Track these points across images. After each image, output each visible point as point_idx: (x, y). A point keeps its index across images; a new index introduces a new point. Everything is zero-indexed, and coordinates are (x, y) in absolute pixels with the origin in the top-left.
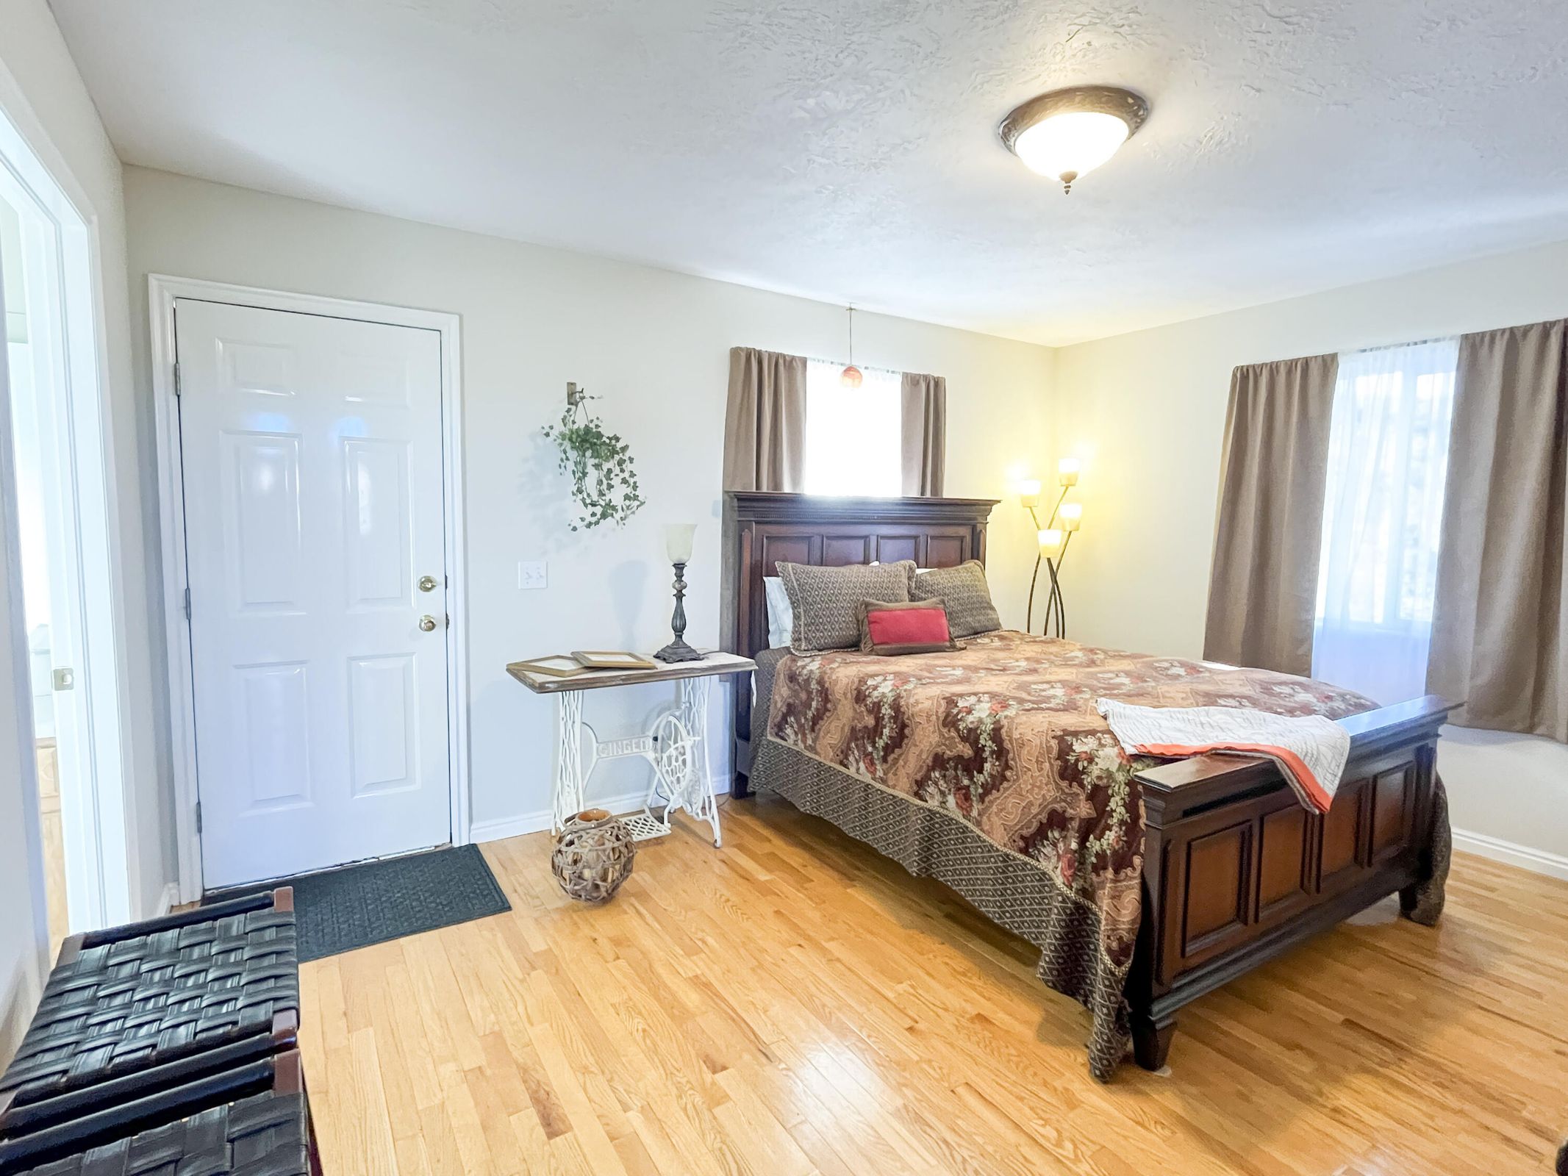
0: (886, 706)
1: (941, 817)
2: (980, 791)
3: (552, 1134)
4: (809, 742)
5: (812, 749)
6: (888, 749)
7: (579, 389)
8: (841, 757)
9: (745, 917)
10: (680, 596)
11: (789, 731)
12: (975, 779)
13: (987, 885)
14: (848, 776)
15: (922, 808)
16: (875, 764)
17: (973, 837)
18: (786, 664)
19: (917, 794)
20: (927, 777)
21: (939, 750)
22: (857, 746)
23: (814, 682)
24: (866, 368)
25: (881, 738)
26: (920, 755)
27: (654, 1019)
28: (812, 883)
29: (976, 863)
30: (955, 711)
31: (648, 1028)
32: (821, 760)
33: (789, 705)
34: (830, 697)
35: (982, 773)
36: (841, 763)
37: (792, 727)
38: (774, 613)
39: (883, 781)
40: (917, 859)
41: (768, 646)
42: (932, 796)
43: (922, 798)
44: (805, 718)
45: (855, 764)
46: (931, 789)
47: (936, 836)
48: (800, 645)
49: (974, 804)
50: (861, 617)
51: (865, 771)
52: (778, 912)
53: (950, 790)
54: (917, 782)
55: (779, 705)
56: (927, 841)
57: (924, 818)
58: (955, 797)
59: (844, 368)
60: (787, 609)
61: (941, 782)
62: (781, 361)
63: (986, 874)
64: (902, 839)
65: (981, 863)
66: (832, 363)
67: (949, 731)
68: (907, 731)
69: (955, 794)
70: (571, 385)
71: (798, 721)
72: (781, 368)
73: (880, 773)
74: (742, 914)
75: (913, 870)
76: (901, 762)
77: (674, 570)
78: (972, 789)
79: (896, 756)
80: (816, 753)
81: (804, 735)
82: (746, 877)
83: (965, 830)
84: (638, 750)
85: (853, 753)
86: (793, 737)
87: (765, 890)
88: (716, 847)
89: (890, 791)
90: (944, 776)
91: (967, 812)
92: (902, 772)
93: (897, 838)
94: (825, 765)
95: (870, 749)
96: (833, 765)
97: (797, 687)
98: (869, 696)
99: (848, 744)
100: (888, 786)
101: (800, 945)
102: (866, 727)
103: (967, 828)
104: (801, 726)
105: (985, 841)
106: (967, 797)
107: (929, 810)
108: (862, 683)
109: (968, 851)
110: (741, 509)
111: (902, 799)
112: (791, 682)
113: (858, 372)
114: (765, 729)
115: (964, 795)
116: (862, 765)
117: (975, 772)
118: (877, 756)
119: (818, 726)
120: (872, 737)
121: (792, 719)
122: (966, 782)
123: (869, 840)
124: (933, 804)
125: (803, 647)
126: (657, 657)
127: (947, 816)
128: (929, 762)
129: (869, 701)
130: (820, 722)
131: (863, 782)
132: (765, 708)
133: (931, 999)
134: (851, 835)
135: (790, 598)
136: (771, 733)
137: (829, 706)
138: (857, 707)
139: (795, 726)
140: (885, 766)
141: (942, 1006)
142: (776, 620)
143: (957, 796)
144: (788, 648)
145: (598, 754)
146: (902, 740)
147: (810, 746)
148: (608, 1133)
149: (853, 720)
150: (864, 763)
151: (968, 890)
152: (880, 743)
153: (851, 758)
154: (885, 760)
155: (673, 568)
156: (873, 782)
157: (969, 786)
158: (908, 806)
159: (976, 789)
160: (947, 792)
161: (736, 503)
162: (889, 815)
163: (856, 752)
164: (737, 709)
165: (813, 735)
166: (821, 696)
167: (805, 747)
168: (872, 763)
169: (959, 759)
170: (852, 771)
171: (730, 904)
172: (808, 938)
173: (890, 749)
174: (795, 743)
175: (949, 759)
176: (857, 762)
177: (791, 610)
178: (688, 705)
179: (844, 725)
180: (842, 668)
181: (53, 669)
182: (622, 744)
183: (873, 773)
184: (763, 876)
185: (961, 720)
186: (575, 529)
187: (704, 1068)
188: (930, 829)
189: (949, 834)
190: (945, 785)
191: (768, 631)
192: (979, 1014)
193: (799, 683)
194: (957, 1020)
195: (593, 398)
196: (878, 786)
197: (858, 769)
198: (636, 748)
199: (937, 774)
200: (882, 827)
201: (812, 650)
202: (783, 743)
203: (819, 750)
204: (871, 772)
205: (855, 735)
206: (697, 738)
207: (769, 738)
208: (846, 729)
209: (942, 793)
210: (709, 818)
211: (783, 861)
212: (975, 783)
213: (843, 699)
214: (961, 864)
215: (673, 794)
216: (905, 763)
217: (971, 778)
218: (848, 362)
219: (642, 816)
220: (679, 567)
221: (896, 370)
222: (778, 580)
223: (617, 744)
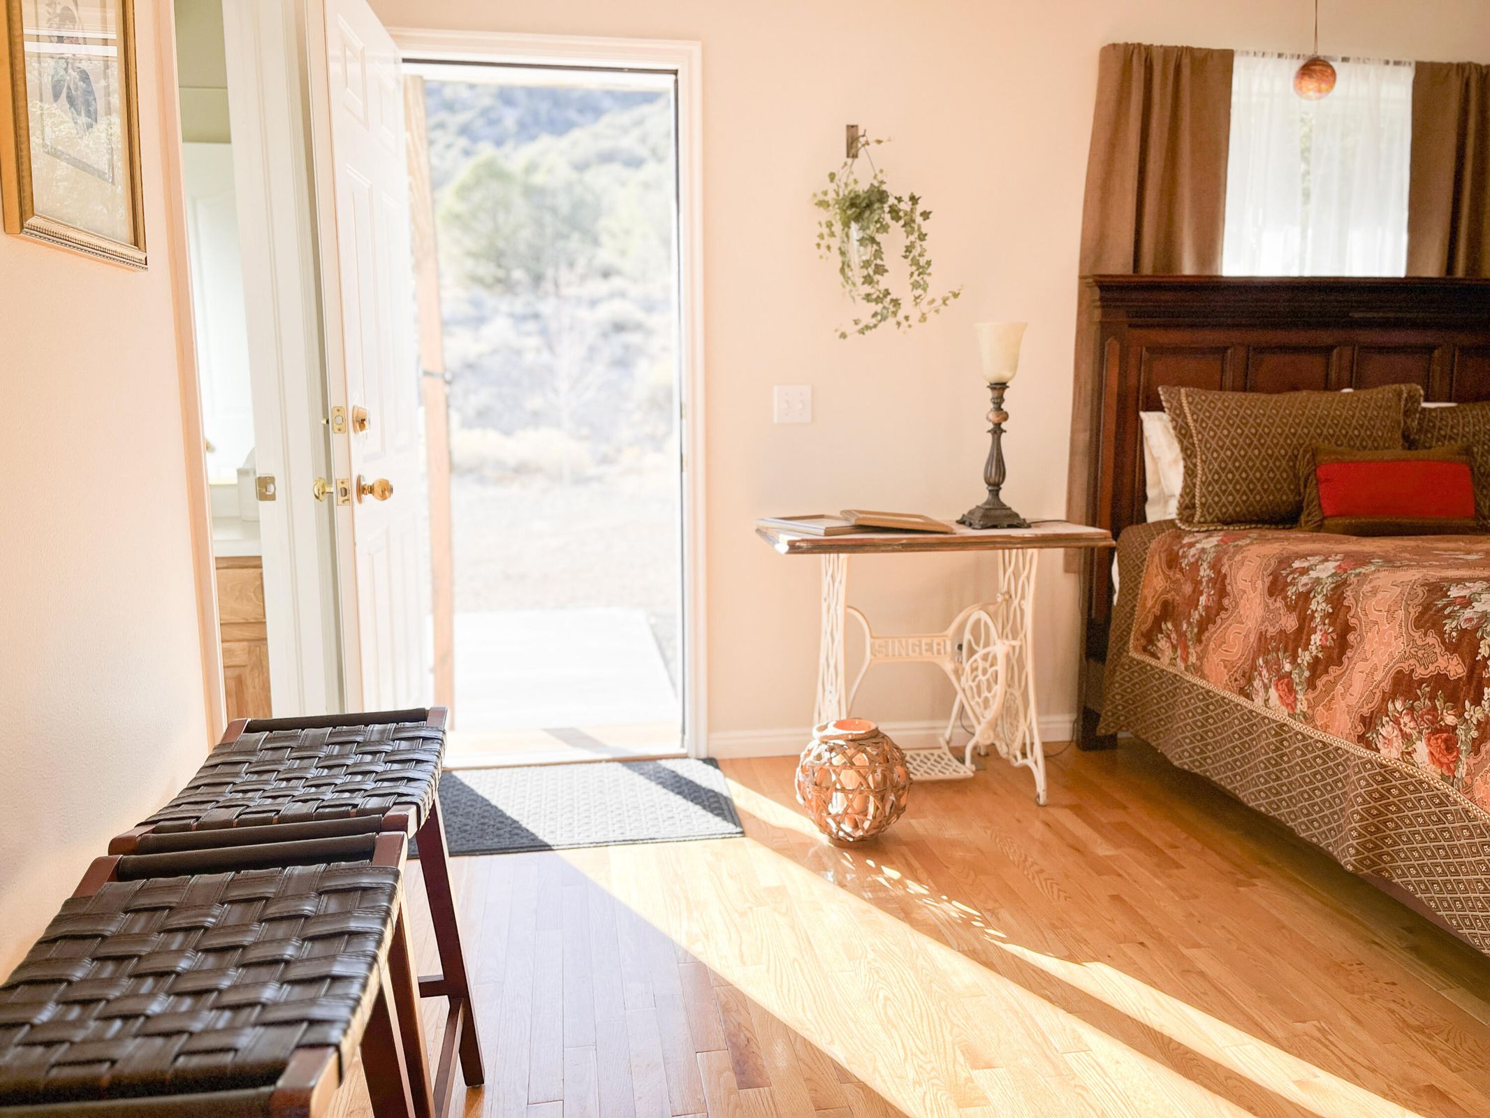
0: (1319, 598)
1: (1402, 777)
2: (1475, 734)
3: (743, 1085)
4: (1193, 659)
5: (1198, 670)
6: (1317, 667)
7: (861, 132)
8: (1242, 682)
9: (1062, 894)
10: (997, 431)
11: (1163, 644)
12: (1466, 715)
13: (1474, 891)
14: (1251, 711)
15: (1370, 761)
16: (1296, 692)
17: (1457, 811)
18: (1165, 542)
19: (1361, 739)
20: (1382, 710)
21: (1405, 667)
22: (1266, 662)
23: (1205, 565)
24: (1345, 60)
25: (1306, 649)
26: (1371, 674)
27: (904, 989)
28: (1182, 871)
29: (1459, 856)
30: (1440, 604)
31: (891, 996)
32: (1210, 687)
33: (1165, 605)
34: (1229, 588)
35: (1480, 704)
36: (1242, 692)
37: (1169, 637)
38: (1156, 472)
39: (1308, 718)
40: (1354, 842)
41: (1145, 519)
42: (1388, 742)
43: (1369, 745)
44: (1190, 624)
45: (1262, 692)
46: (1387, 730)
47: (1393, 808)
48: (1193, 516)
49: (1463, 757)
50: (1303, 472)
51: (1278, 703)
52: (1116, 898)
53: (1420, 732)
54: (1363, 719)
55: (1149, 603)
56: (1374, 816)
57: (1373, 776)
58: (1429, 744)
59: (1301, 62)
60: (1176, 461)
61: (1406, 719)
62: (1186, 61)
63: (1475, 873)
64: (1335, 813)
65: (1467, 855)
66: (1280, 55)
67: (1425, 634)
68: (1351, 637)
69: (1429, 740)
70: (852, 128)
71: (1177, 627)
72: (1186, 72)
73: (1302, 706)
74: (1059, 890)
75: (1348, 861)
76: (1339, 688)
77: (989, 394)
78: (1460, 732)
79: (1331, 678)
80: (1203, 676)
81: (1186, 647)
82: (1078, 848)
83: (1443, 800)
84: (929, 654)
85: (1261, 675)
86: (1168, 653)
87: (1100, 867)
88: (1039, 805)
89: (1318, 735)
90: (1411, 710)
91: (1449, 768)
92: (1340, 705)
93: (1327, 812)
94: (1215, 695)
95: (1287, 667)
96: (1227, 694)
97: (1179, 576)
98: (1293, 584)
99: (1254, 660)
100: (1315, 727)
101: (1142, 944)
102: (1282, 632)
103: (1448, 796)
104: (1182, 635)
105: (1475, 818)
106: (1450, 746)
107: (1382, 766)
108: (1283, 566)
109: (1447, 835)
110: (1105, 303)
111: (1338, 749)
112: (1170, 567)
113: (1330, 67)
114: (1127, 643)
115: (1446, 741)
116: (1273, 693)
117: (1467, 703)
118: (1300, 677)
119: (1207, 634)
120: (1291, 646)
121: (1170, 625)
122: (1450, 720)
123: (1282, 814)
124: (1390, 753)
125: (1196, 519)
126: (961, 522)
127: (1412, 776)
128: (1386, 686)
129: (1291, 591)
130: (1210, 626)
131: (1274, 721)
132: (1128, 609)
133: (1351, 1052)
134: (1251, 804)
135: (1181, 442)
136: (1135, 648)
137: (1226, 602)
138: (1270, 601)
139: (1173, 636)
140: (1311, 695)
141: (1366, 1063)
142: (1159, 482)
143: (1433, 741)
144: (1172, 521)
145: (872, 653)
146: (1342, 652)
147: (1193, 664)
148: (814, 1101)
149: (1263, 622)
150: (1277, 690)
151: (1442, 900)
152: (1305, 658)
153: (1257, 683)
154: (1311, 684)
155: (989, 391)
156: (1290, 722)
157: (1455, 728)
158: (1348, 759)
159: (1469, 729)
160: (1415, 734)
161: (1097, 293)
162: (1315, 774)
163: (1264, 672)
164: (1090, 615)
165: (1199, 649)
166: (1214, 587)
167: (1187, 669)
168: (1291, 690)
169: (1440, 680)
170: (1257, 704)
171: (1042, 876)
172: (1160, 938)
173: (1321, 668)
174: (1173, 662)
175: (1422, 681)
176: (1266, 688)
177: (1181, 464)
178: (1007, 597)
179: (1249, 632)
180: (1256, 546)
181: (258, 476)
182: (907, 643)
183: (1291, 706)
184: (1103, 849)
185: (1449, 616)
186: (843, 336)
187: (961, 1059)
188: (1382, 797)
189: (1415, 807)
190: (1412, 724)
191: (1145, 498)
192: (1431, 1087)
193: (1181, 570)
194: (1389, 1086)
195: (879, 142)
196: (1298, 726)
197: (1266, 701)
198: (927, 650)
199: (1399, 705)
200: (1302, 793)
201: (1212, 522)
202: (1153, 662)
203: (1206, 672)
204: (1287, 705)
205: (1264, 645)
206: (1016, 643)
207: (1134, 654)
208: (1252, 638)
209: (1406, 737)
210: (1029, 762)
211: (1140, 835)
212: (1466, 720)
213: (1249, 590)
214: (1433, 856)
215: (979, 723)
216: (1346, 690)
217: (1460, 715)
218: (1309, 52)
219: (936, 752)
220: (999, 387)
221: (1403, 59)
222: (1165, 417)
223: (900, 642)
